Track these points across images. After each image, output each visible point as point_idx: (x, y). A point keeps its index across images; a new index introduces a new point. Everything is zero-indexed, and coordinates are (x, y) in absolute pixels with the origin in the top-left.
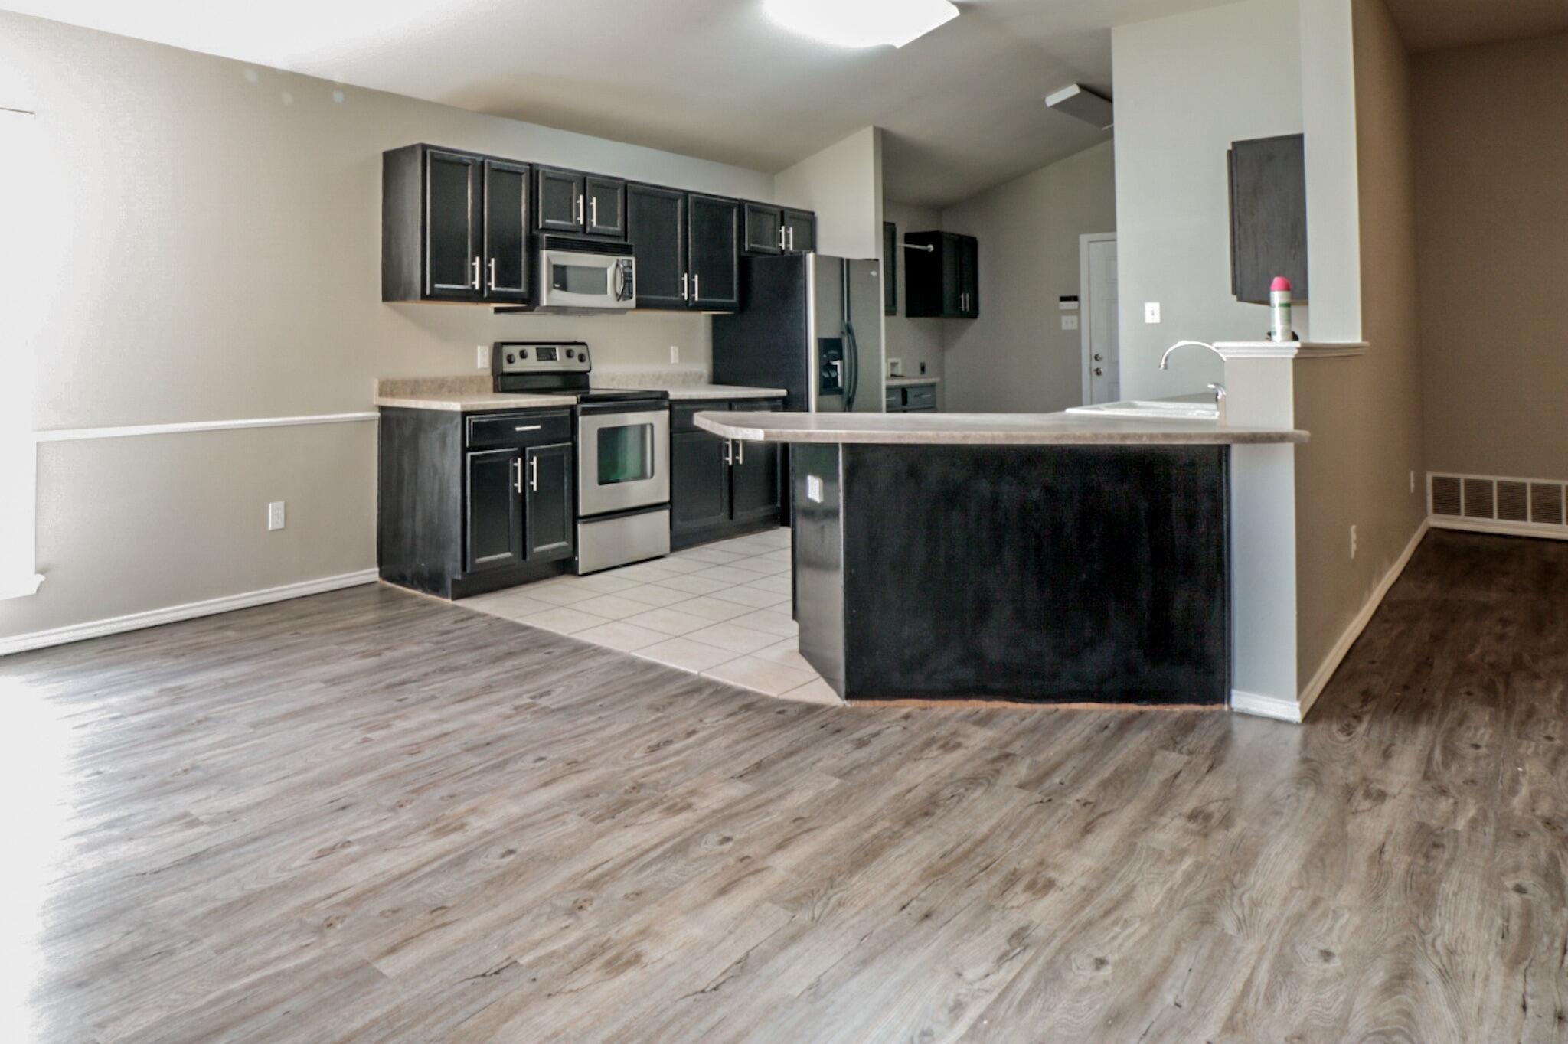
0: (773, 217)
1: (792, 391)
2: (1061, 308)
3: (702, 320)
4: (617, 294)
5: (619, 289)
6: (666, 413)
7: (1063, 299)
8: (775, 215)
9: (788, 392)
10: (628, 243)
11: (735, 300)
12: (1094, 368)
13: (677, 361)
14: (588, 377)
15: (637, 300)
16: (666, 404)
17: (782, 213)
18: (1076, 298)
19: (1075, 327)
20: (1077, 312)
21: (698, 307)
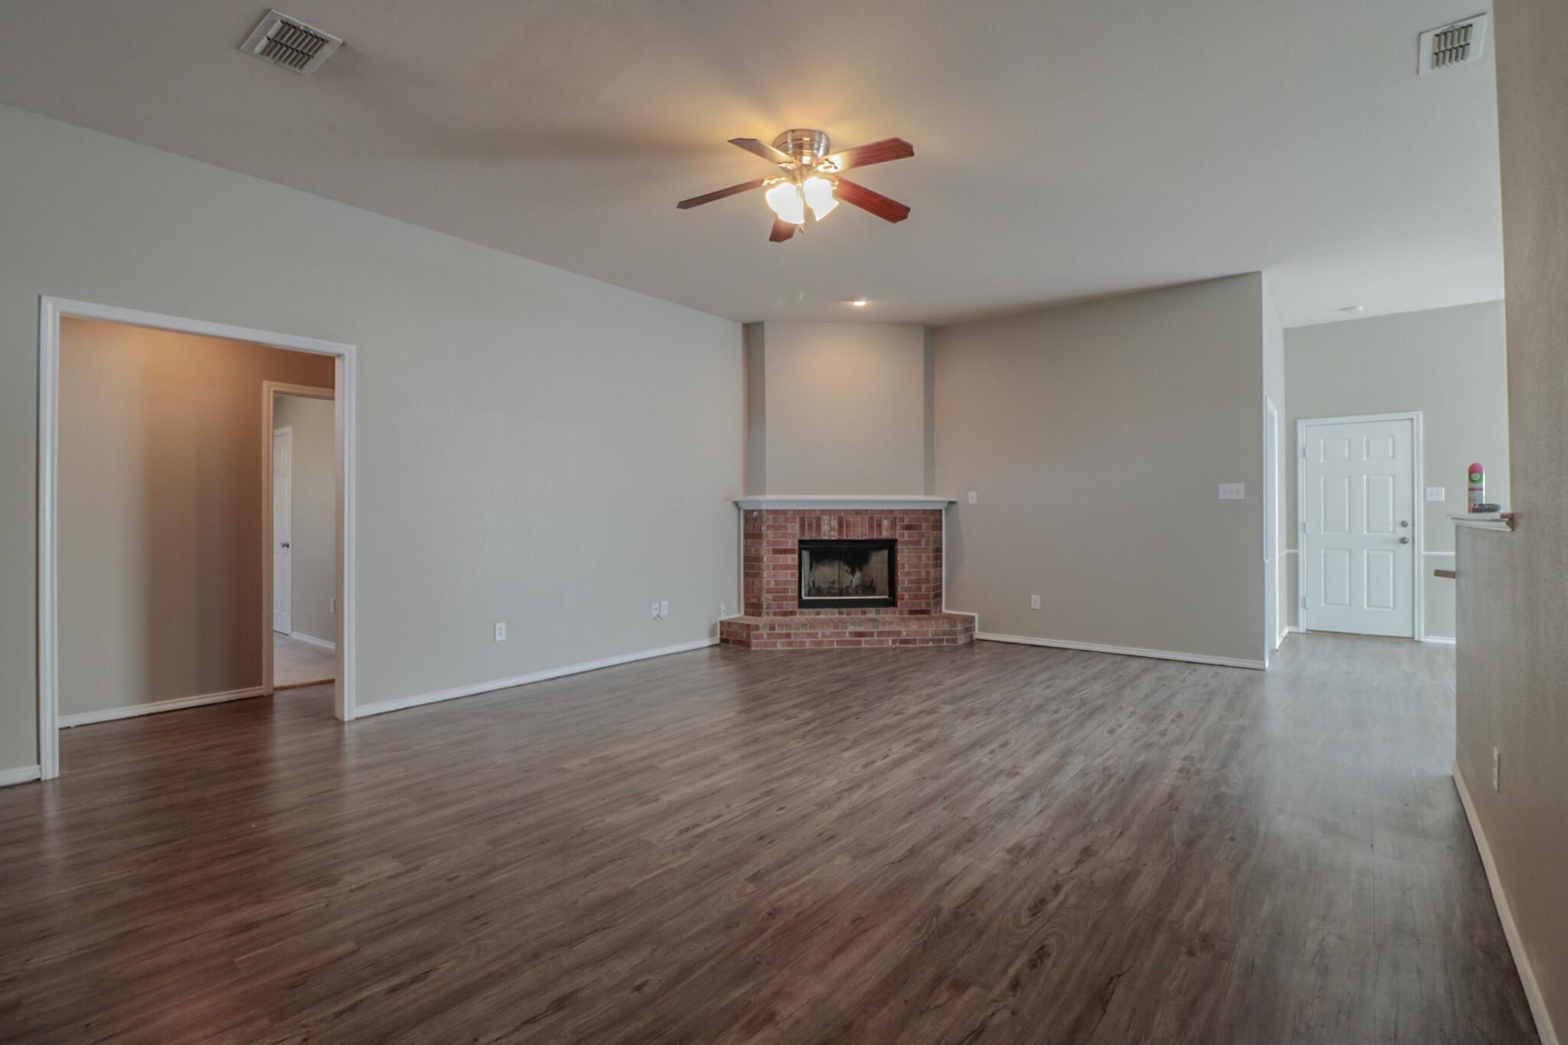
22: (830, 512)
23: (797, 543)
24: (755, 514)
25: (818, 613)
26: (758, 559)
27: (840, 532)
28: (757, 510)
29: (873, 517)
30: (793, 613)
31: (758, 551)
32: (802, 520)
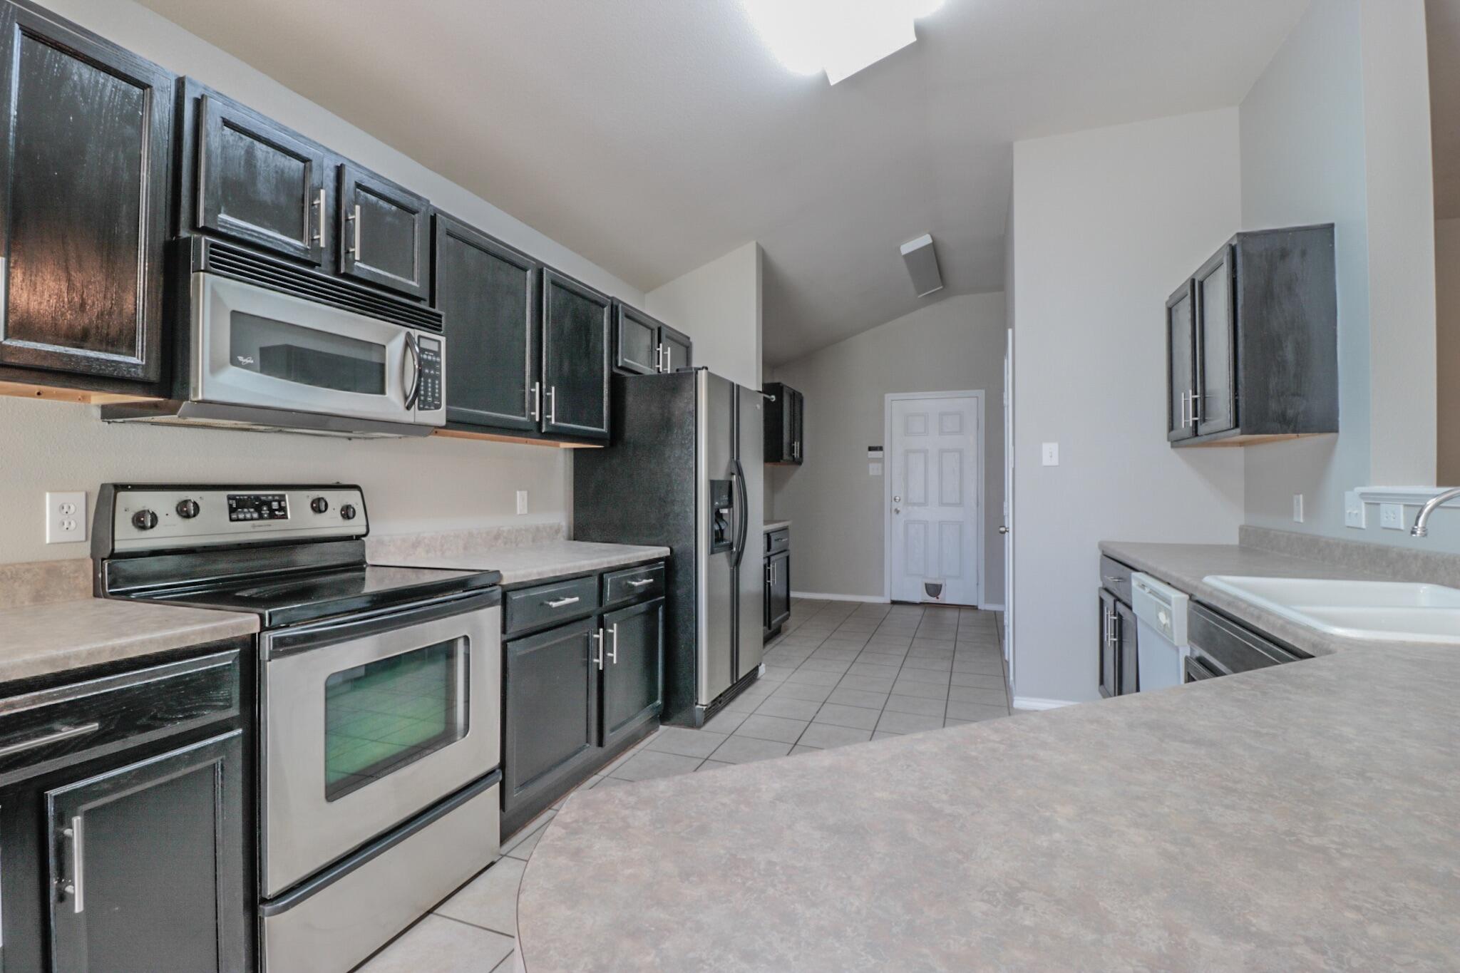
0: (649, 331)
1: (675, 547)
2: (869, 456)
3: (559, 455)
4: (406, 398)
5: (410, 385)
6: (497, 609)
7: (871, 449)
8: (652, 330)
9: (672, 551)
10: (436, 310)
11: (605, 430)
12: (894, 508)
13: (526, 512)
14: (363, 545)
15: (448, 411)
16: (497, 593)
17: (659, 329)
18: (881, 449)
19: (880, 473)
20: (881, 461)
21: (556, 435)
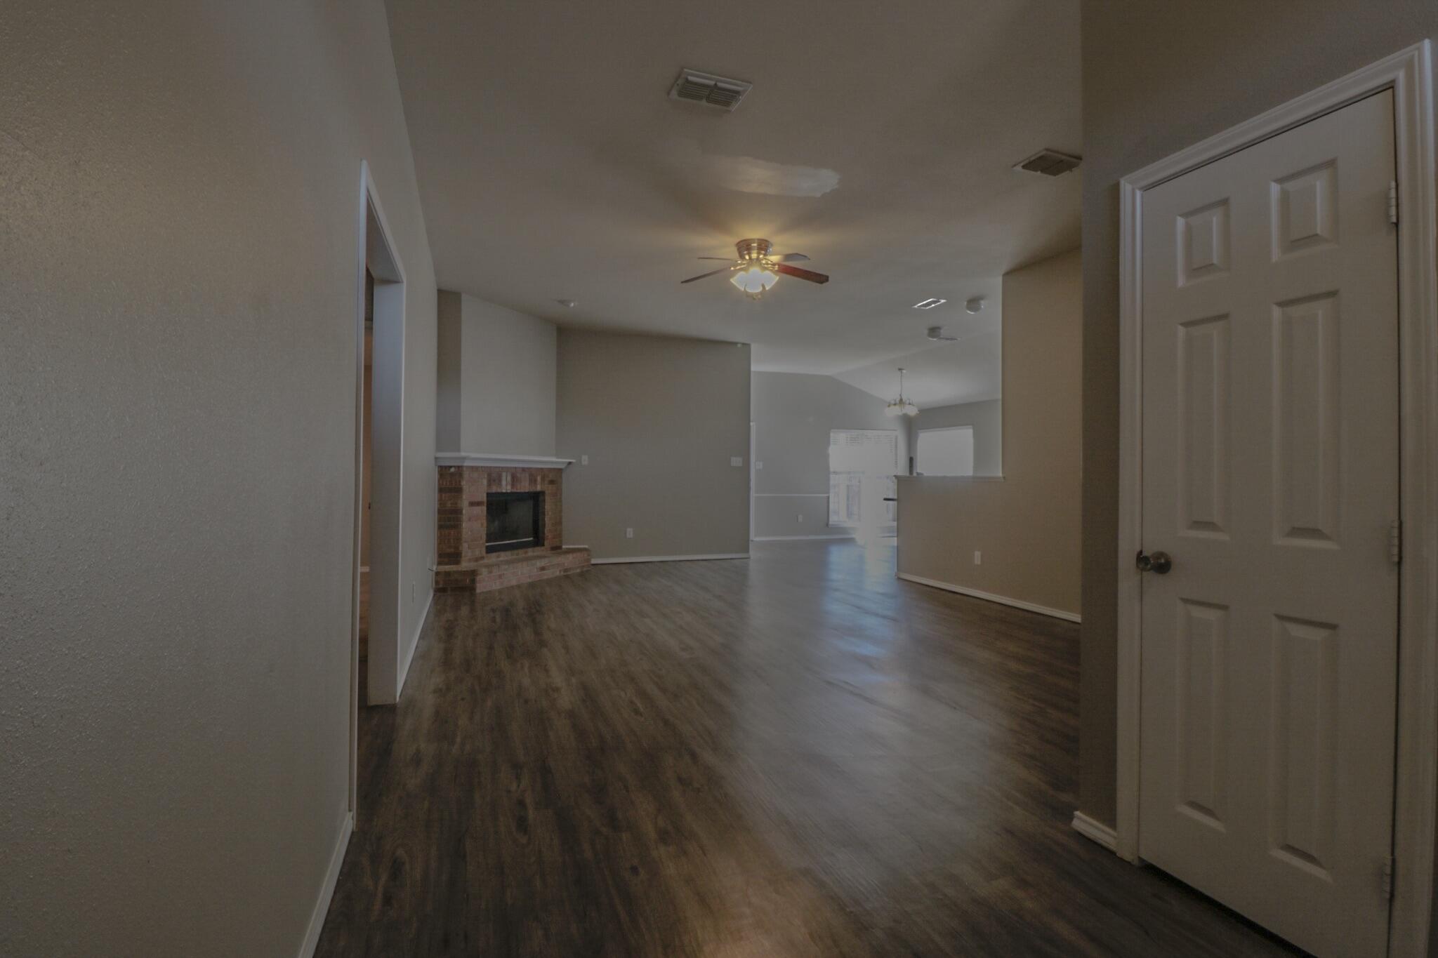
22: (507, 469)
23: (485, 495)
24: (452, 470)
25: (498, 557)
26: (457, 512)
27: (513, 486)
28: (454, 466)
29: (532, 474)
30: (482, 558)
31: (456, 504)
32: (489, 475)
